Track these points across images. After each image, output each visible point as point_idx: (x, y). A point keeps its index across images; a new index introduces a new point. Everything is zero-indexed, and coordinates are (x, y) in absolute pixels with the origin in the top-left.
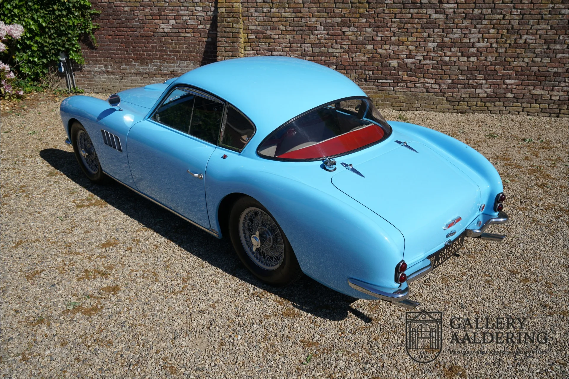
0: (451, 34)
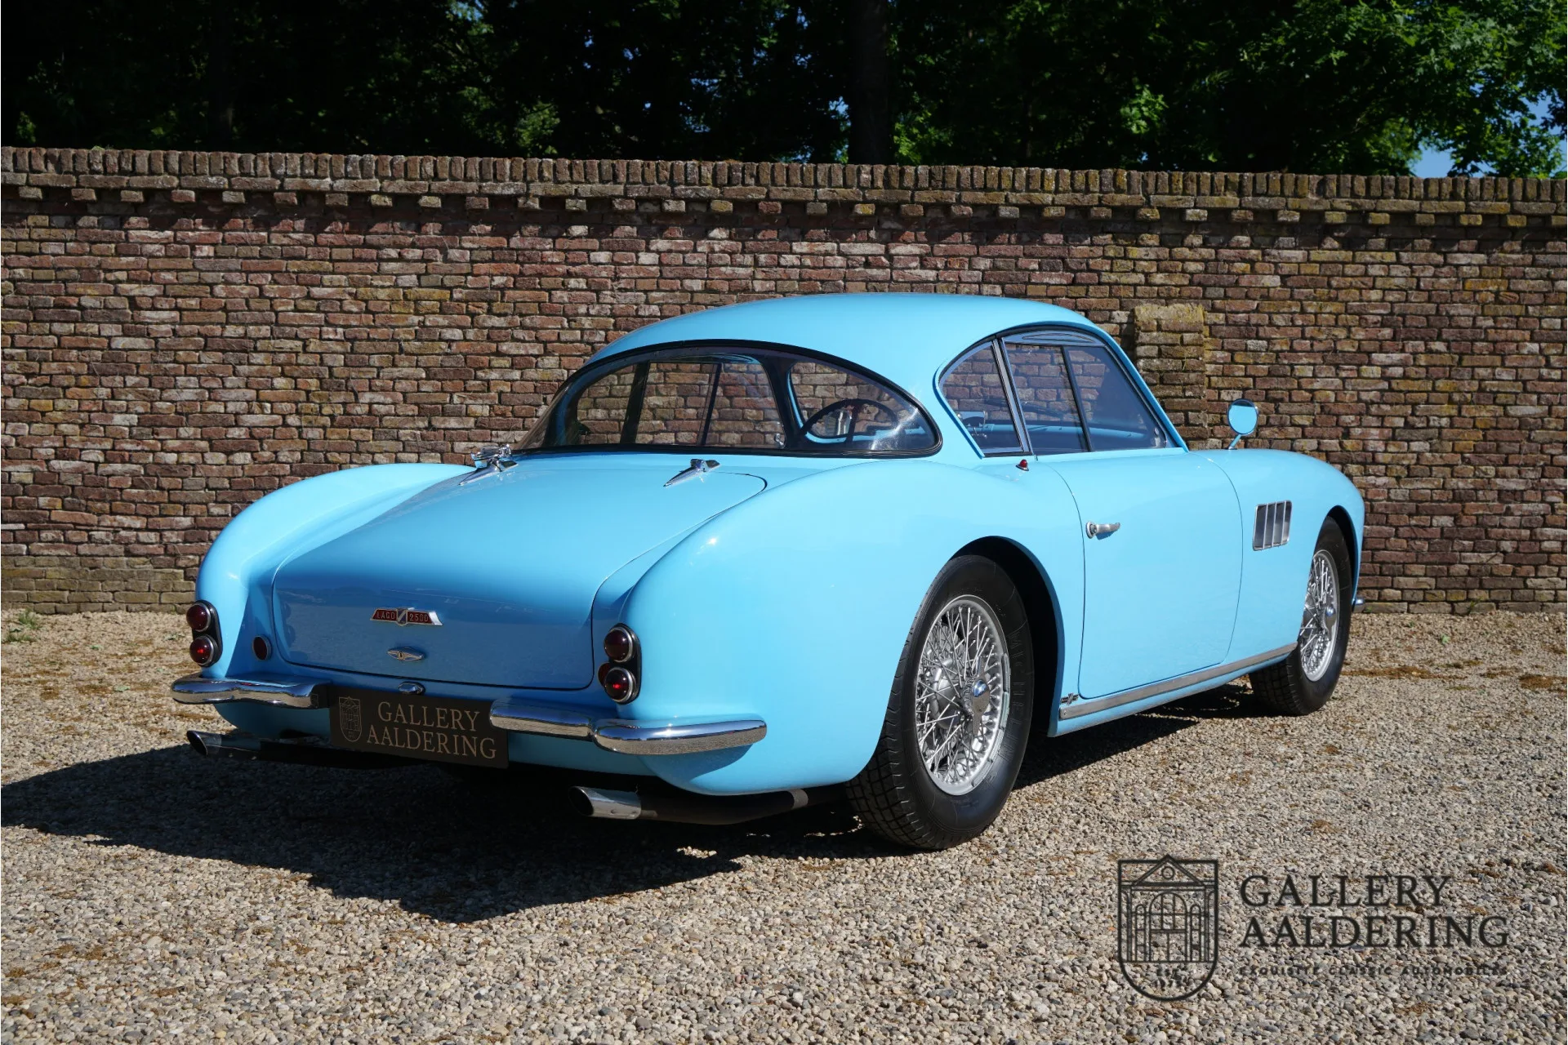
0: (174, 392)
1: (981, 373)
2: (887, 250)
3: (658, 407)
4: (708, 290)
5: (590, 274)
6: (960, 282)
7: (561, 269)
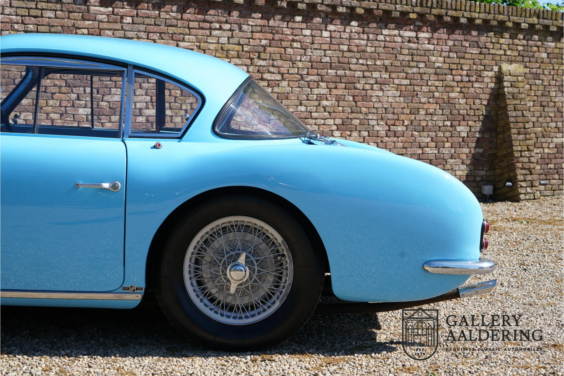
1: (448, 92)
2: (417, 35)
3: (327, 106)
4: (349, 51)
5: (302, 41)
6: (442, 51)
7: (290, 38)
